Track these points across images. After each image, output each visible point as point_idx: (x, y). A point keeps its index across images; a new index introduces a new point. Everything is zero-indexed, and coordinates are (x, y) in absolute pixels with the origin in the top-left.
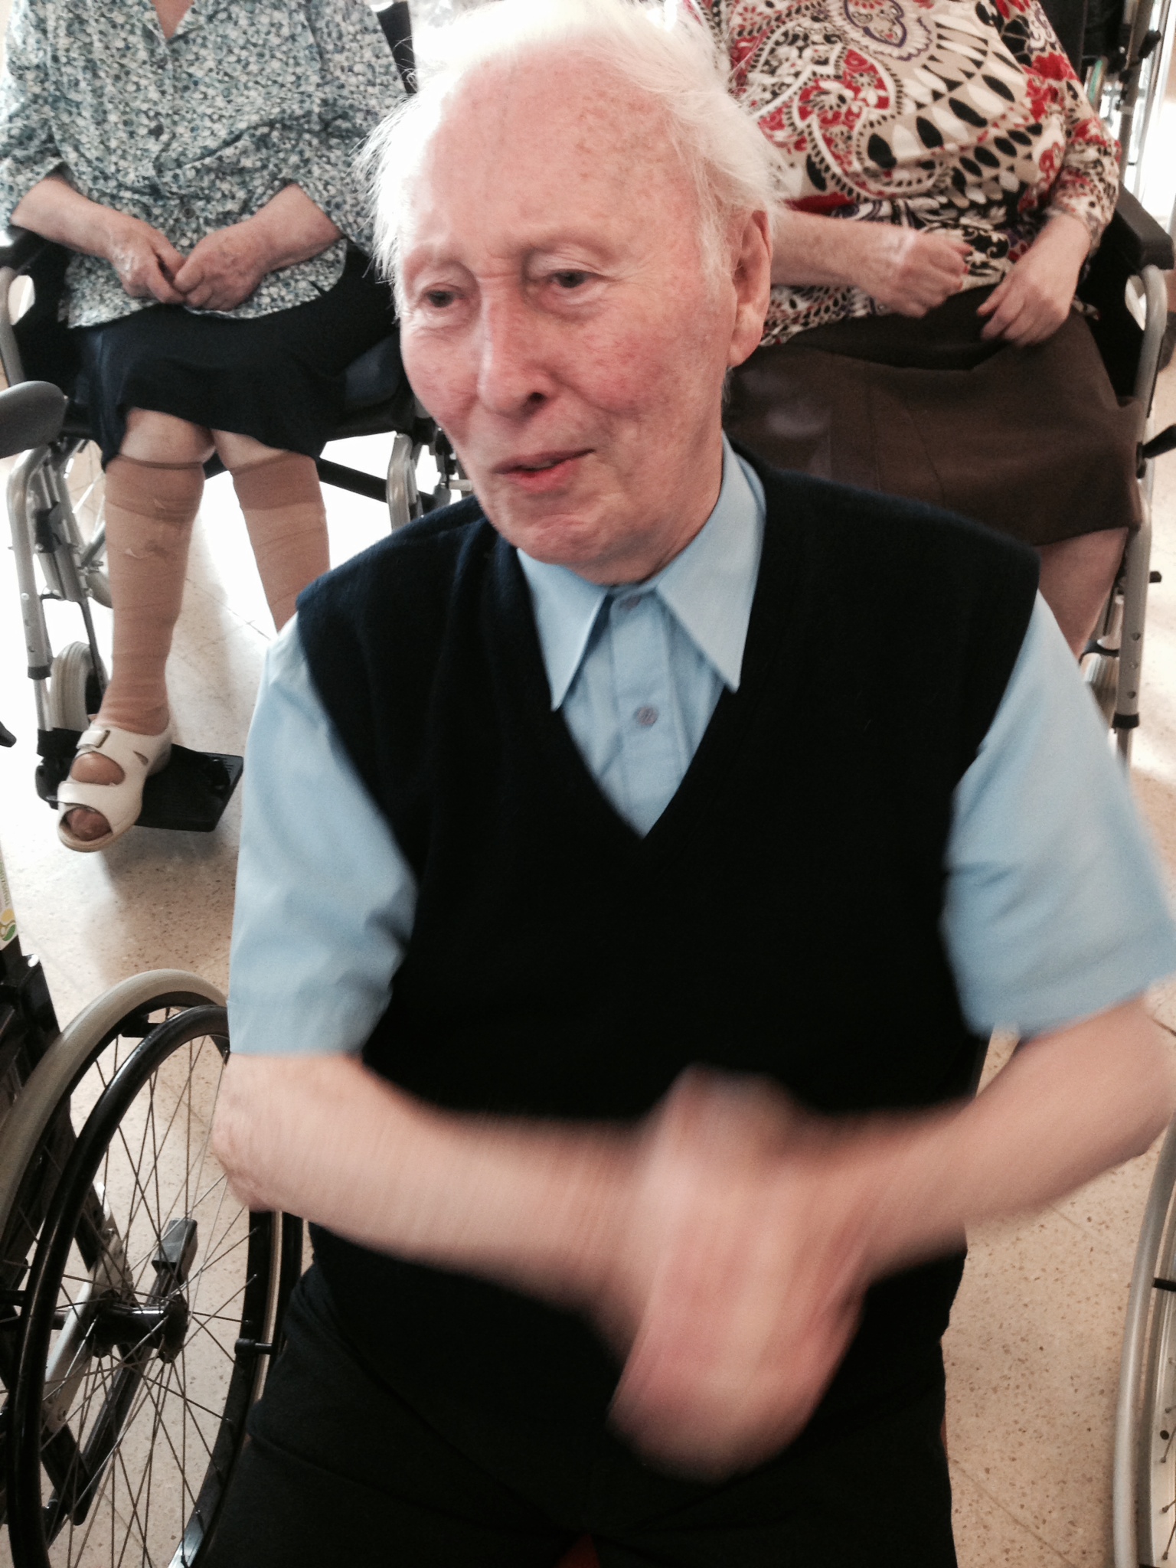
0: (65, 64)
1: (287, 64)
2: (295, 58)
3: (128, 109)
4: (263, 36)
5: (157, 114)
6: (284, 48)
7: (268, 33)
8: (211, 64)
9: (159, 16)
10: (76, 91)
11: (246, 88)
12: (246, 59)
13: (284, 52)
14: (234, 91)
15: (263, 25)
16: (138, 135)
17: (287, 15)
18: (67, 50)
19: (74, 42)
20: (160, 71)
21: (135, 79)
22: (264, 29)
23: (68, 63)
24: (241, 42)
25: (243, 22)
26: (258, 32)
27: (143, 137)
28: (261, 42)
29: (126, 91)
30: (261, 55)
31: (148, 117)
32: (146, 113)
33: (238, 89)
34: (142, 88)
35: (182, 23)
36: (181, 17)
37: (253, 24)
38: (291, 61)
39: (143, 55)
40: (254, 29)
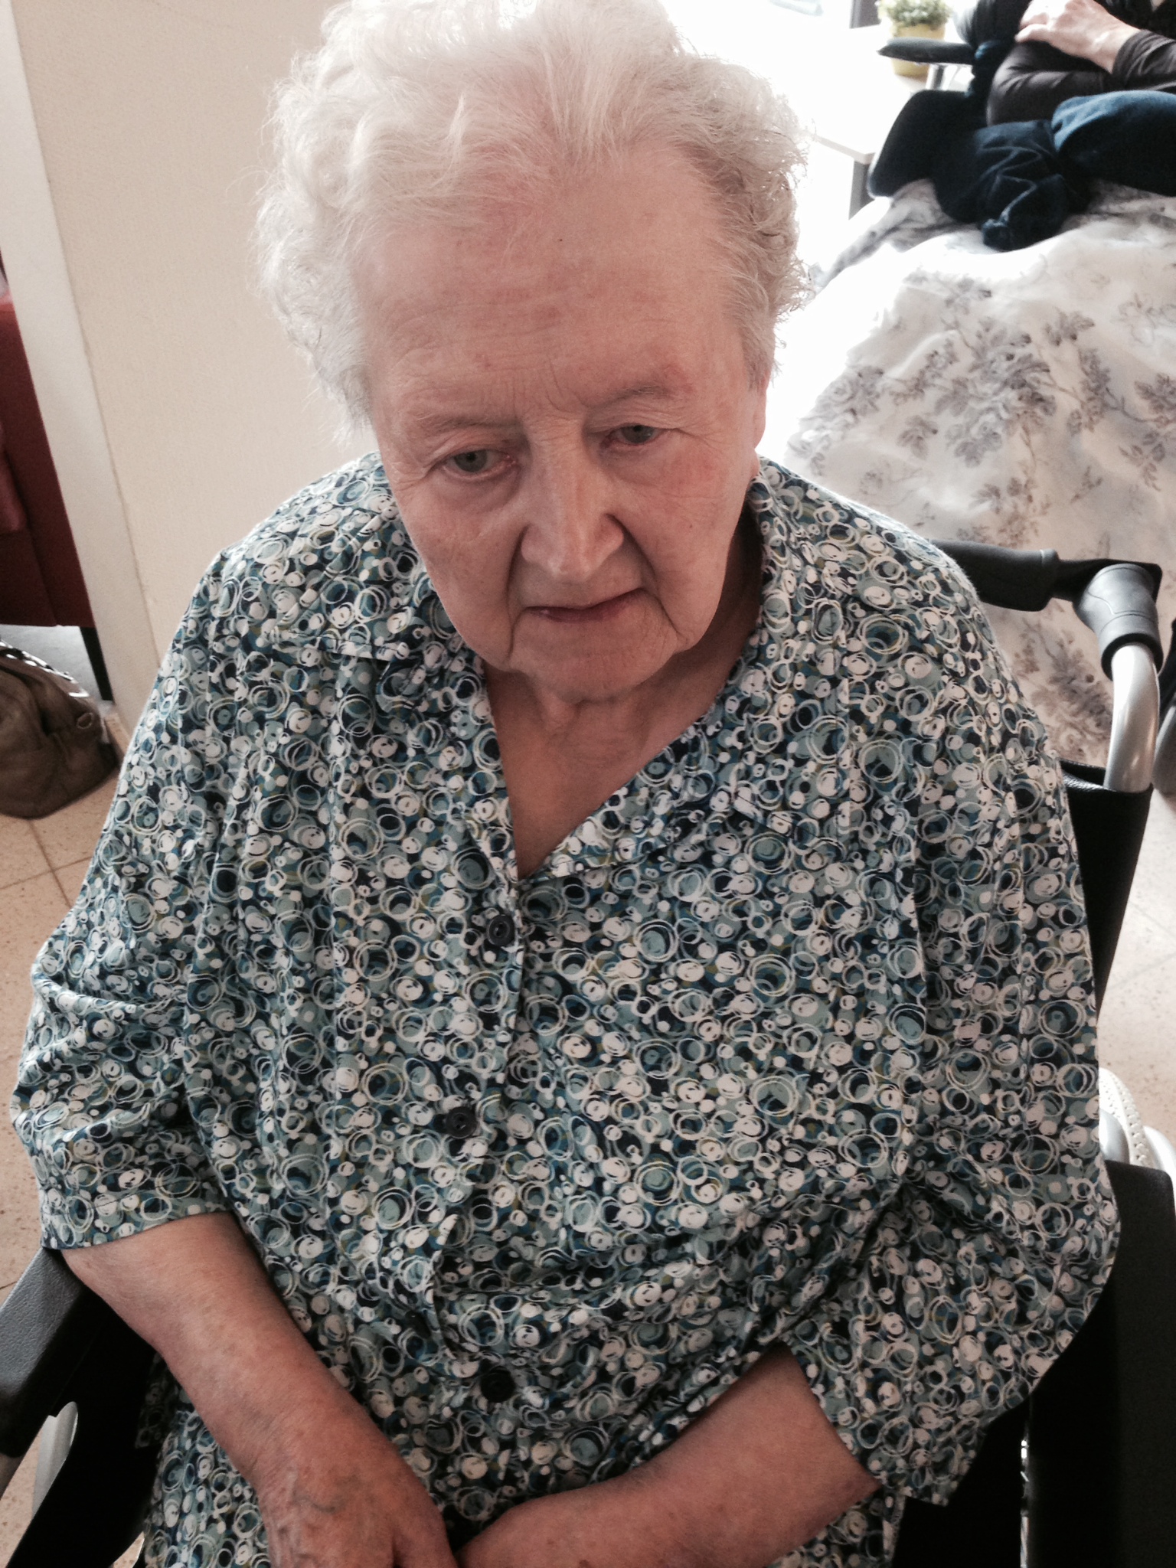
0: (245, 904)
1: (835, 1009)
2: (861, 993)
3: (390, 1047)
4: (787, 925)
5: (465, 1078)
6: (838, 966)
7: (803, 923)
8: (628, 972)
9: (513, 811)
10: (262, 968)
11: (712, 1059)
12: (730, 983)
13: (835, 977)
14: (677, 1058)
15: (792, 896)
16: (406, 1121)
17: (864, 879)
18: (259, 871)
19: (280, 849)
20: (490, 957)
21: (423, 969)
22: (795, 911)
23: (254, 903)
24: (724, 931)
25: (741, 885)
26: (775, 914)
27: (416, 1130)
28: (777, 940)
29: (393, 998)
30: (772, 978)
31: (440, 1080)
32: (436, 1068)
33: (686, 1056)
34: (438, 997)
35: (573, 844)
36: (573, 828)
37: (766, 895)
38: (849, 1003)
39: (452, 905)
40: (766, 905)
